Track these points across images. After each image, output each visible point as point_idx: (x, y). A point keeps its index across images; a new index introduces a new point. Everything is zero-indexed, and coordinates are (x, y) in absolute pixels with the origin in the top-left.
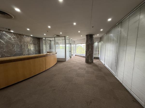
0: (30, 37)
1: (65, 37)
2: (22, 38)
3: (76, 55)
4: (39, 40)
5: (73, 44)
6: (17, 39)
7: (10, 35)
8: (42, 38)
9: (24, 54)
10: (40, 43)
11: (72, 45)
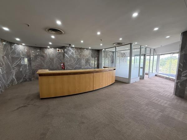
0: (89, 50)
1: (131, 44)
2: (82, 51)
3: (156, 75)
4: (99, 53)
5: (150, 56)
6: (77, 53)
7: (73, 50)
8: (102, 50)
9: (82, 68)
10: (99, 56)
11: (147, 57)
